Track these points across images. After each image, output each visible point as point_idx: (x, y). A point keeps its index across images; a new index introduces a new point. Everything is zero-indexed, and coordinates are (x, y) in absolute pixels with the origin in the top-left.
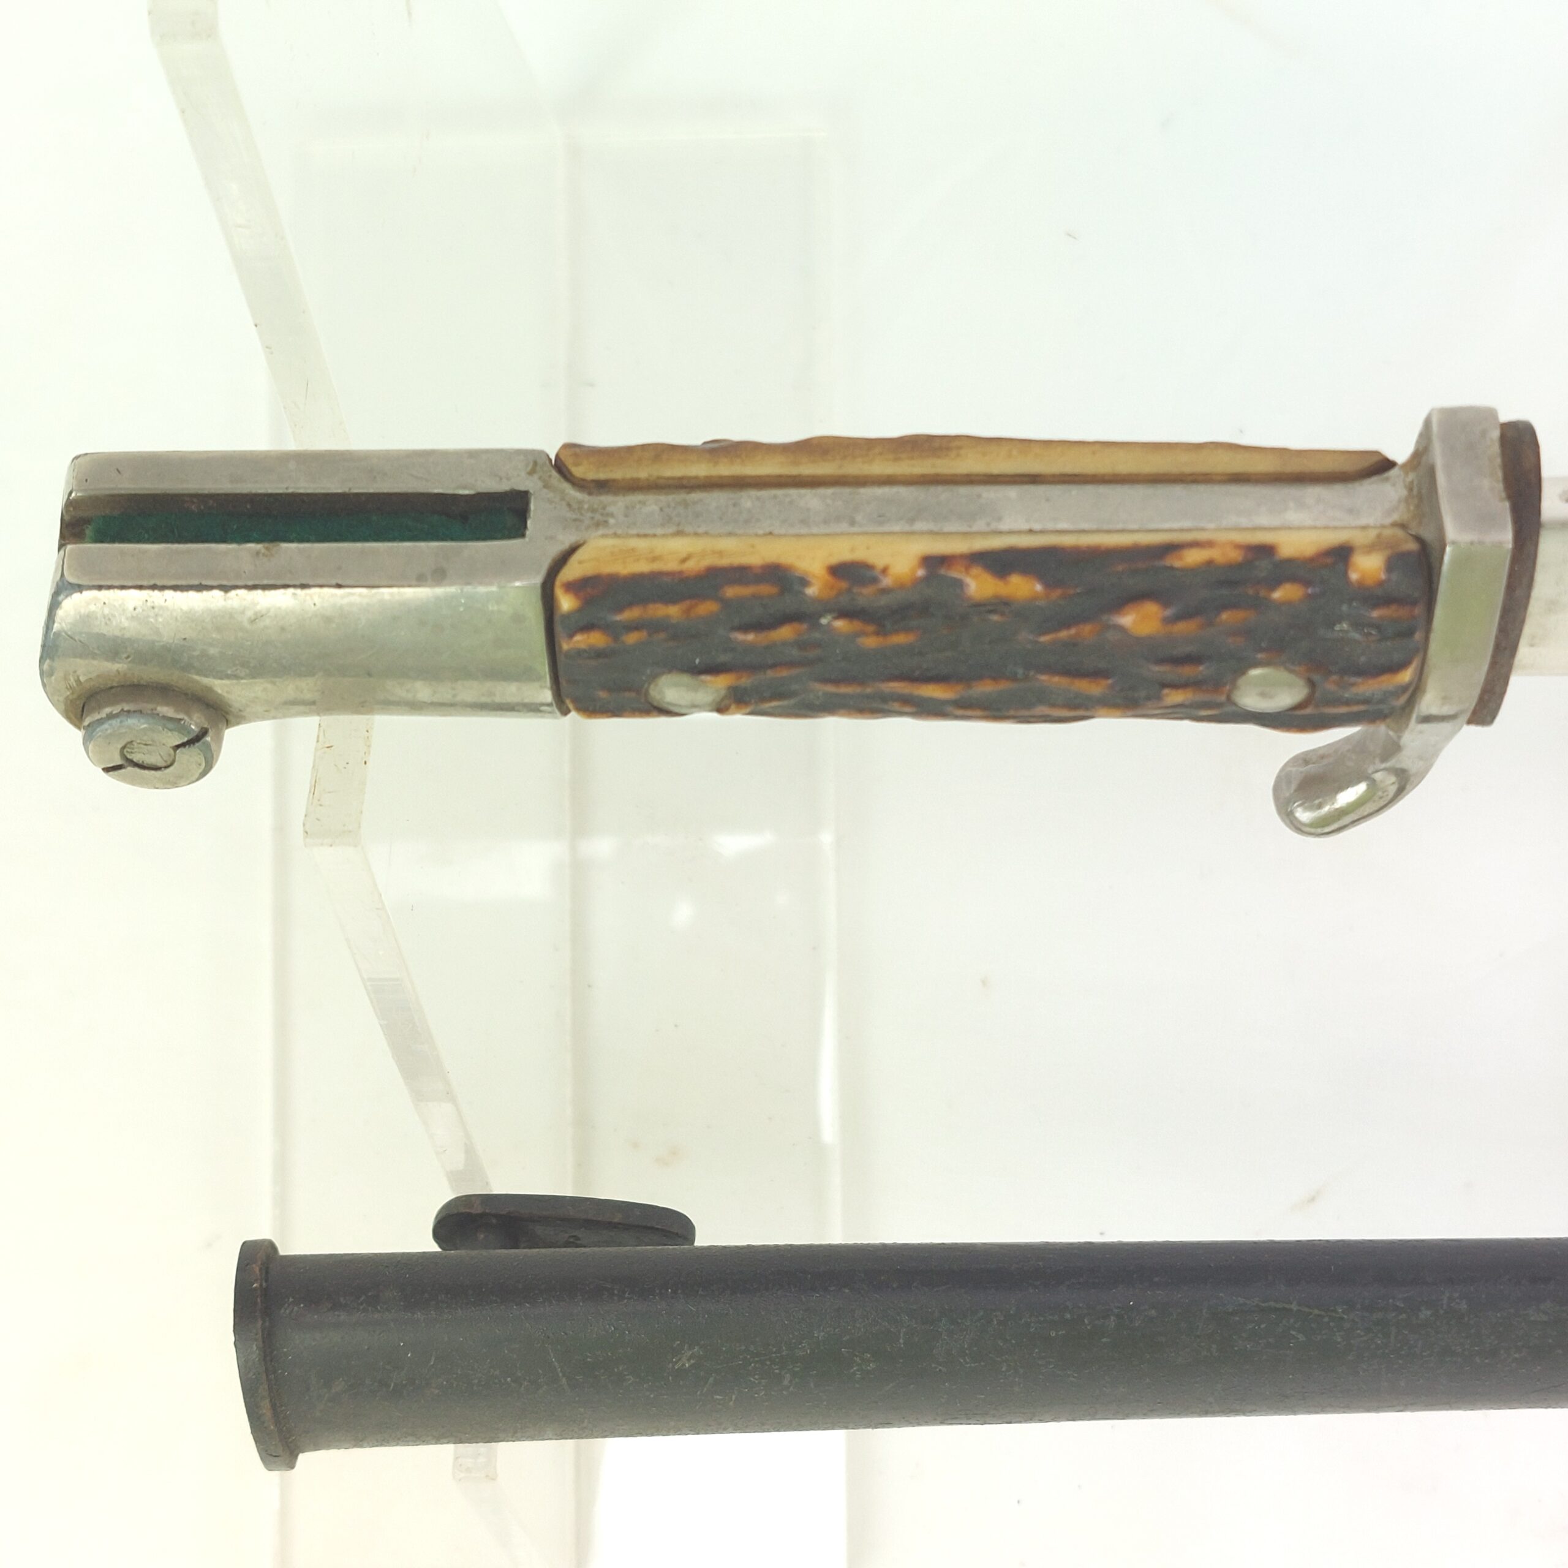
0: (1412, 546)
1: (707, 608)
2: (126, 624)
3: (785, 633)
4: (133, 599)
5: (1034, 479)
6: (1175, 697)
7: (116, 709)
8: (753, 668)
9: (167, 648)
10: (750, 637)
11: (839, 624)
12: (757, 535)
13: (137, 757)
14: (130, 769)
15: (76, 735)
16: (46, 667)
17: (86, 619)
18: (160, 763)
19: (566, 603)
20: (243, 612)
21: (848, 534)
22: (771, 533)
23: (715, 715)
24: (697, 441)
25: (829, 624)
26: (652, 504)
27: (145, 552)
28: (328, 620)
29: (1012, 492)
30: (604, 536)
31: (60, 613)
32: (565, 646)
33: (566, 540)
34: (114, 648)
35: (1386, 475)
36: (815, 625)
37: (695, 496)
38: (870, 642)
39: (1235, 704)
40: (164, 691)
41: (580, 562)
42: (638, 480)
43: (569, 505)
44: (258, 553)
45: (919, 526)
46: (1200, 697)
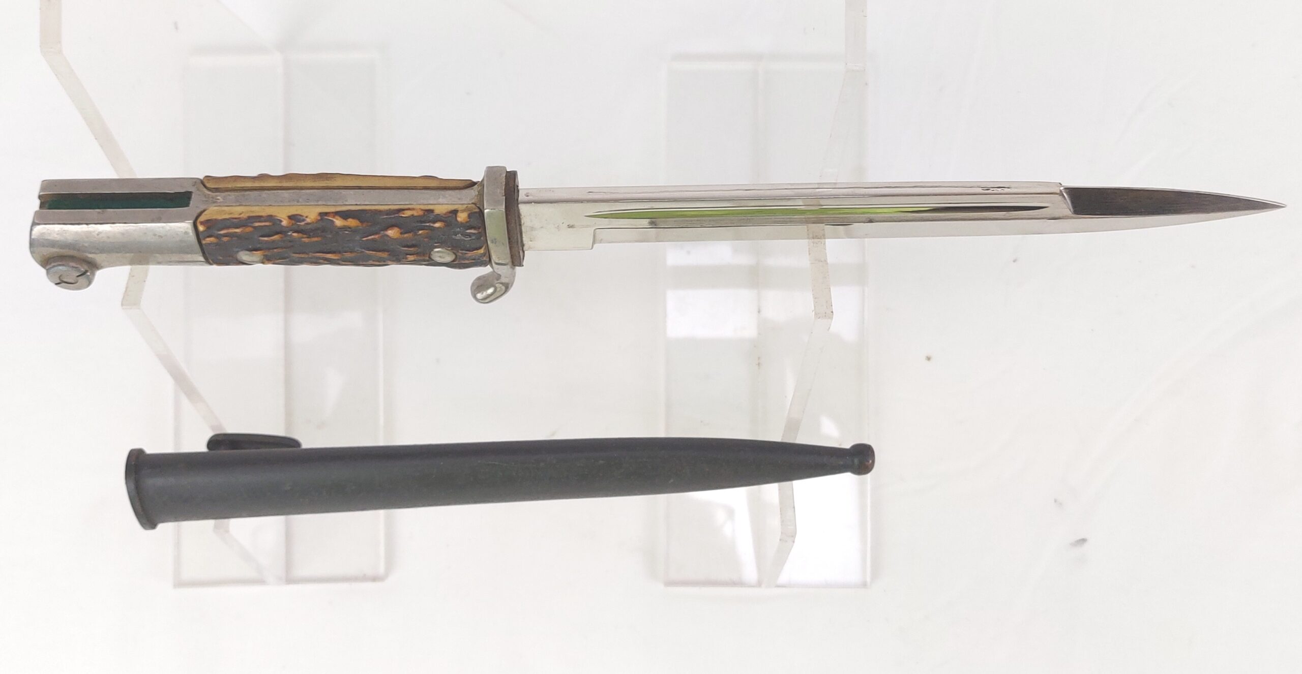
0: (477, 210)
1: (249, 229)
2: (56, 236)
3: (276, 237)
4: (57, 228)
5: (360, 188)
6: (411, 258)
7: (55, 264)
8: (269, 249)
9: (70, 244)
10: (266, 239)
11: (295, 234)
12: (266, 206)
13: (65, 280)
14: (63, 284)
15: (43, 271)
16: (32, 250)
17: (43, 234)
18: (73, 282)
19: (201, 228)
20: (94, 232)
21: (297, 205)
22: (270, 205)
23: (261, 265)
24: (255, 174)
25: (291, 235)
26: (233, 195)
27: (62, 212)
28: (123, 234)
29: (352, 192)
30: (215, 206)
31: (33, 232)
32: (204, 242)
33: (202, 207)
34: (53, 244)
35: (473, 187)
36: (286, 236)
37: (247, 193)
38: (306, 240)
39: (433, 260)
40: (72, 258)
41: (206, 215)
42: (229, 188)
43: (205, 196)
44: (99, 213)
45: (320, 203)
46: (419, 258)
